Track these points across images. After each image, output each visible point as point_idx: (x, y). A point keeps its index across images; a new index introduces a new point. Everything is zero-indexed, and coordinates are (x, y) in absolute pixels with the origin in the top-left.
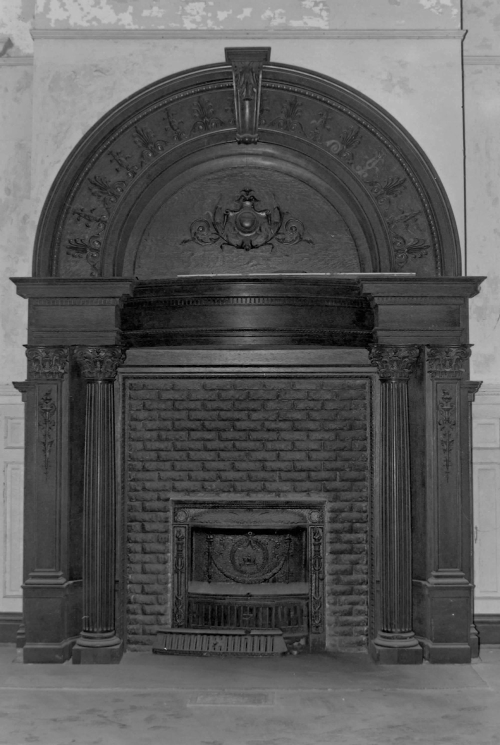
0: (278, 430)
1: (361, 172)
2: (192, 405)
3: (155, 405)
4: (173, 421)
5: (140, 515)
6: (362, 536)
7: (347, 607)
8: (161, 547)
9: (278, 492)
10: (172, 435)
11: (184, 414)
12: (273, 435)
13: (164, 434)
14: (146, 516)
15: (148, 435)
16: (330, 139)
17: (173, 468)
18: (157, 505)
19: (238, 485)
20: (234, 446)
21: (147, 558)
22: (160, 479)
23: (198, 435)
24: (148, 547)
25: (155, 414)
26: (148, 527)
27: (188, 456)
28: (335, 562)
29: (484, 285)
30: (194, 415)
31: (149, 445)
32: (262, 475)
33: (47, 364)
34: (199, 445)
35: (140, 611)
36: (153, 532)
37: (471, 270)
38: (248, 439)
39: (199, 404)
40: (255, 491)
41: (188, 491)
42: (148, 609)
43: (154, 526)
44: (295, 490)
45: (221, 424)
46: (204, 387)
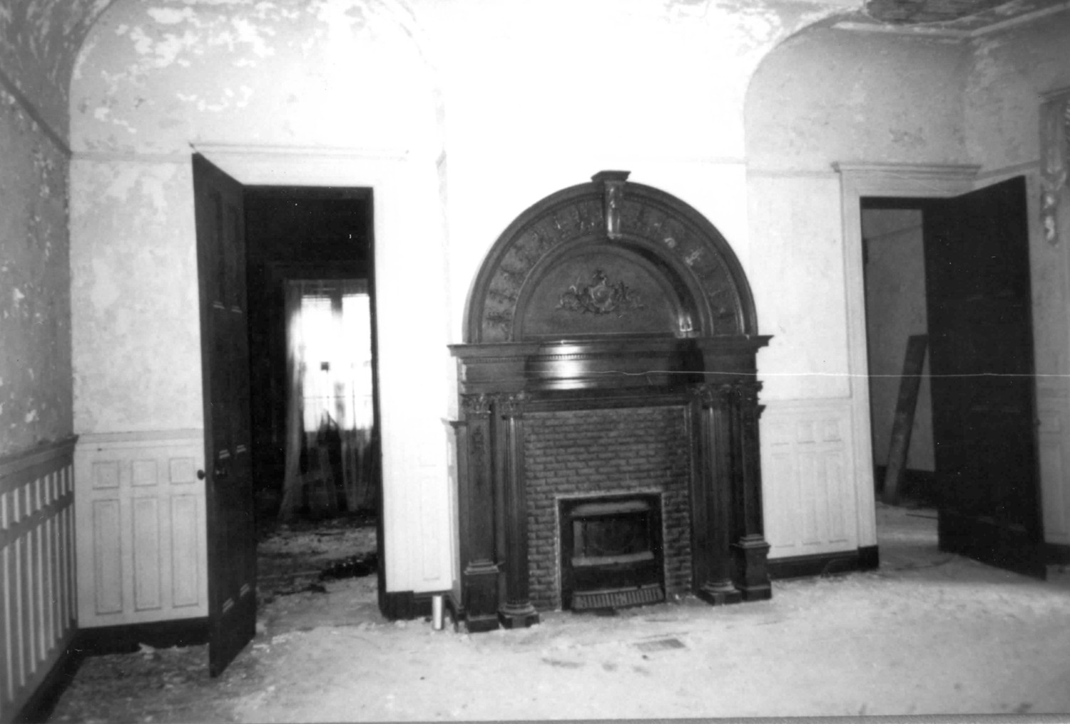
0: (628, 443)
1: (689, 261)
2: (567, 429)
3: (541, 430)
4: (555, 440)
5: (535, 512)
6: (685, 514)
7: (677, 565)
8: (549, 534)
9: (629, 488)
10: (554, 451)
11: (561, 436)
12: (624, 448)
13: (549, 451)
14: (539, 512)
15: (538, 452)
16: (668, 237)
17: (556, 475)
18: (546, 503)
19: (602, 484)
20: (598, 456)
21: (541, 542)
22: (547, 484)
23: (572, 450)
24: (541, 534)
25: (541, 437)
26: (541, 519)
27: (566, 465)
28: (669, 533)
29: (771, 342)
30: (569, 436)
31: (538, 460)
32: (616, 476)
33: (478, 407)
34: (572, 458)
35: (536, 582)
36: (544, 523)
37: (762, 331)
38: (606, 451)
39: (572, 428)
40: (613, 488)
41: (567, 491)
42: (543, 580)
43: (544, 519)
44: (640, 486)
45: (587, 442)
46: (575, 416)
